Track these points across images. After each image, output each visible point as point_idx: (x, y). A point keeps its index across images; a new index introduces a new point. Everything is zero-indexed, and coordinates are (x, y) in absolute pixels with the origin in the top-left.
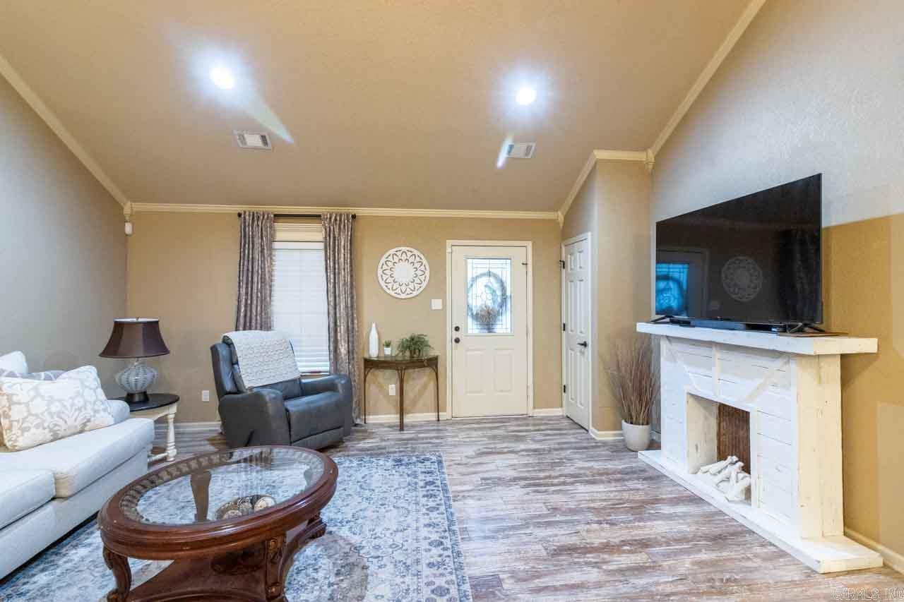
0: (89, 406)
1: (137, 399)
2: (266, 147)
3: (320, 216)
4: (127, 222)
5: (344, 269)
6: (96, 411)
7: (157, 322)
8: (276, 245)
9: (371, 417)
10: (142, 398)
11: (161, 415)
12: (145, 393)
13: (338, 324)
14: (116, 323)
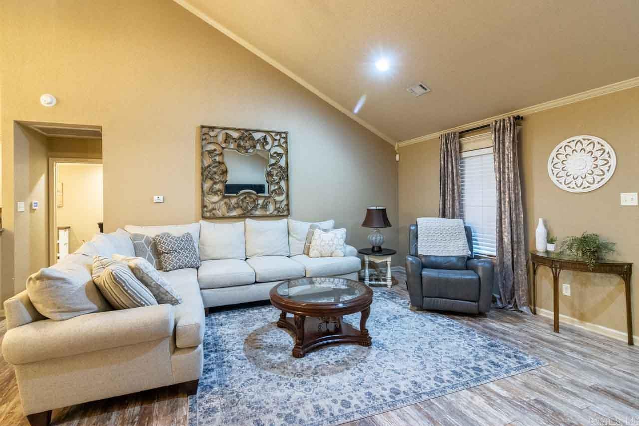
0: (334, 246)
1: (376, 249)
2: (427, 91)
3: (489, 125)
4: (397, 154)
5: (508, 168)
6: (337, 249)
7: (385, 209)
8: (464, 155)
9: (542, 310)
10: (378, 249)
11: (384, 260)
12: (380, 247)
13: (503, 217)
14: (368, 209)
